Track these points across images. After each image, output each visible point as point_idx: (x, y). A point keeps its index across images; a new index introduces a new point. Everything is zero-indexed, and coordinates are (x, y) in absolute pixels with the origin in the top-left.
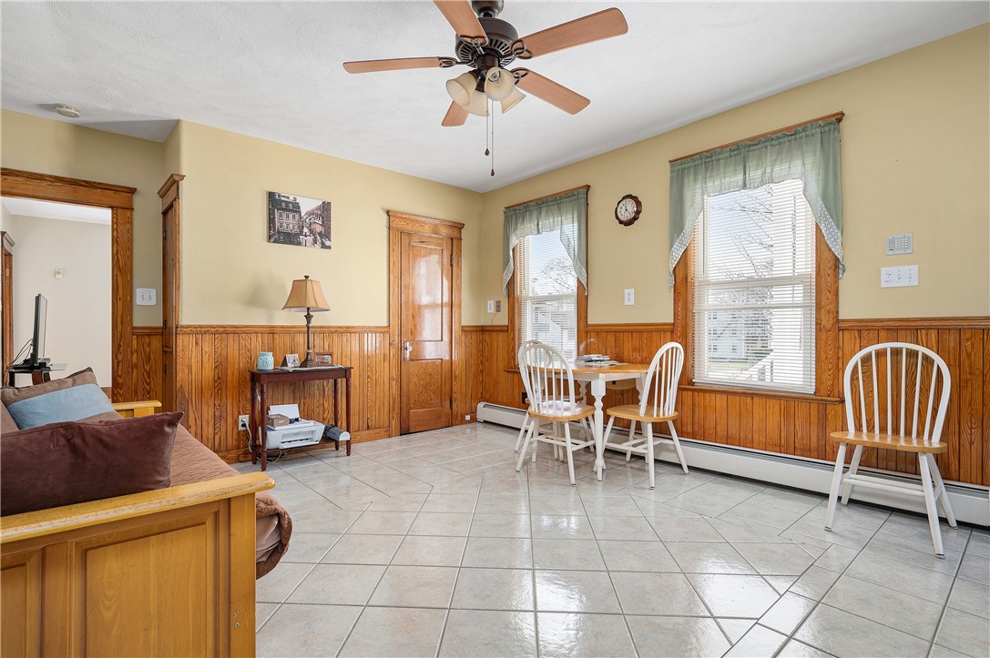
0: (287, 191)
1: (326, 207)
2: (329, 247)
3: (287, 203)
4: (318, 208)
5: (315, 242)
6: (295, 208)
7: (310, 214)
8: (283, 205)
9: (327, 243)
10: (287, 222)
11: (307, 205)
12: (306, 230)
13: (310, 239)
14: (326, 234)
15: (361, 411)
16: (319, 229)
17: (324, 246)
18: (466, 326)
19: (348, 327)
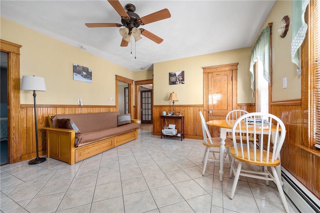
0: (173, 71)
1: (183, 73)
2: (184, 83)
3: (173, 74)
4: (181, 73)
5: (180, 83)
6: (175, 75)
7: (178, 76)
8: (172, 75)
9: (183, 82)
10: (173, 79)
11: (178, 74)
12: (178, 80)
13: (179, 82)
14: (183, 80)
15: (194, 130)
16: (181, 79)
17: (182, 83)
18: (239, 104)
19: (190, 105)
